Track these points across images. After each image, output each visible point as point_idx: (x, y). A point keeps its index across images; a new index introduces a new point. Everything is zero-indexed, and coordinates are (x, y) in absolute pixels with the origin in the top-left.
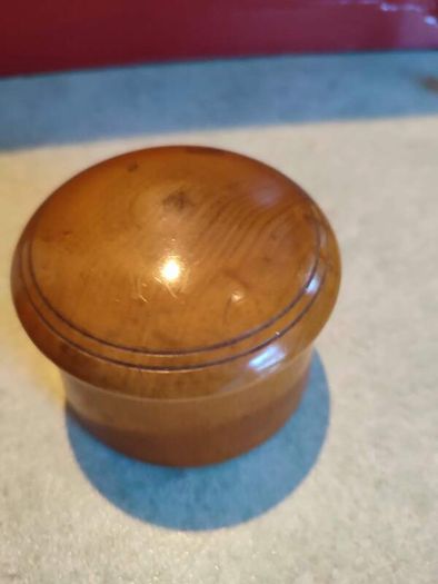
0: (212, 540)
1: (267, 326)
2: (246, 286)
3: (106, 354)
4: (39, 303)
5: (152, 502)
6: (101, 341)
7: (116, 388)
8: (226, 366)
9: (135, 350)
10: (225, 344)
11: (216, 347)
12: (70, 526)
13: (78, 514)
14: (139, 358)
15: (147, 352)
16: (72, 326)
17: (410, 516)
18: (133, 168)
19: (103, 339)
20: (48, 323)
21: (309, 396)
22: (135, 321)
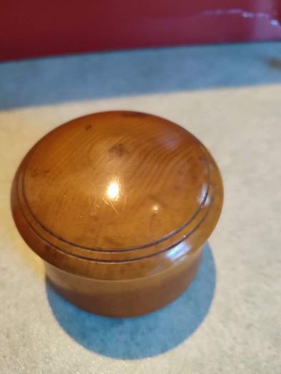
0: (142, 365)
1: (178, 232)
2: (164, 206)
3: (74, 253)
4: (30, 218)
5: (102, 340)
6: (71, 244)
7: (81, 274)
8: (152, 259)
9: (93, 250)
10: (151, 245)
11: (146, 246)
12: (50, 358)
13: (55, 349)
14: (96, 255)
15: (101, 250)
16: (51, 233)
17: (270, 348)
18: (89, 127)
19: (72, 242)
20: (36, 232)
21: (202, 269)
22: (93, 231)
